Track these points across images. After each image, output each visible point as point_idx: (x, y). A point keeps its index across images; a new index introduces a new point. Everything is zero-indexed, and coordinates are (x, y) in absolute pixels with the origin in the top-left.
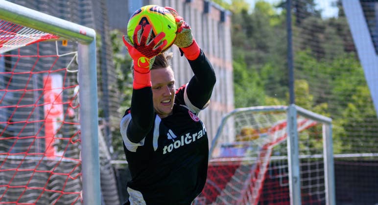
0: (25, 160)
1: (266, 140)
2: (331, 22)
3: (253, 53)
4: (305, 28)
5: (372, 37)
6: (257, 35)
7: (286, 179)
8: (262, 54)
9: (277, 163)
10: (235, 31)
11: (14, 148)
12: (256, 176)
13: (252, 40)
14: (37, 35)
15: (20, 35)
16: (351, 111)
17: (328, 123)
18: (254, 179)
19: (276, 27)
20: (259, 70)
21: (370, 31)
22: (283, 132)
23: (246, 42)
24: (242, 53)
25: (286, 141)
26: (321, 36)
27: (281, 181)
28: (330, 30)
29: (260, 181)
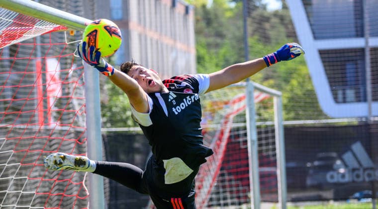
0: (31, 129)
1: (228, 111)
2: (276, 14)
3: (211, 40)
4: (254, 18)
5: (311, 25)
6: (215, 25)
7: (245, 142)
8: (219, 40)
9: (238, 129)
10: (197, 21)
11: (19, 119)
12: (220, 139)
13: (211, 29)
14: (51, 26)
15: (37, 26)
16: (292, 86)
17: (278, 96)
18: (218, 142)
19: (230, 18)
20: (217, 53)
21: (309, 21)
22: (242, 103)
23: (206, 30)
24: (203, 40)
25: (245, 111)
26: (267, 25)
27: (241, 144)
28: (274, 20)
29: (224, 144)
